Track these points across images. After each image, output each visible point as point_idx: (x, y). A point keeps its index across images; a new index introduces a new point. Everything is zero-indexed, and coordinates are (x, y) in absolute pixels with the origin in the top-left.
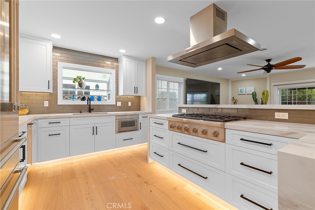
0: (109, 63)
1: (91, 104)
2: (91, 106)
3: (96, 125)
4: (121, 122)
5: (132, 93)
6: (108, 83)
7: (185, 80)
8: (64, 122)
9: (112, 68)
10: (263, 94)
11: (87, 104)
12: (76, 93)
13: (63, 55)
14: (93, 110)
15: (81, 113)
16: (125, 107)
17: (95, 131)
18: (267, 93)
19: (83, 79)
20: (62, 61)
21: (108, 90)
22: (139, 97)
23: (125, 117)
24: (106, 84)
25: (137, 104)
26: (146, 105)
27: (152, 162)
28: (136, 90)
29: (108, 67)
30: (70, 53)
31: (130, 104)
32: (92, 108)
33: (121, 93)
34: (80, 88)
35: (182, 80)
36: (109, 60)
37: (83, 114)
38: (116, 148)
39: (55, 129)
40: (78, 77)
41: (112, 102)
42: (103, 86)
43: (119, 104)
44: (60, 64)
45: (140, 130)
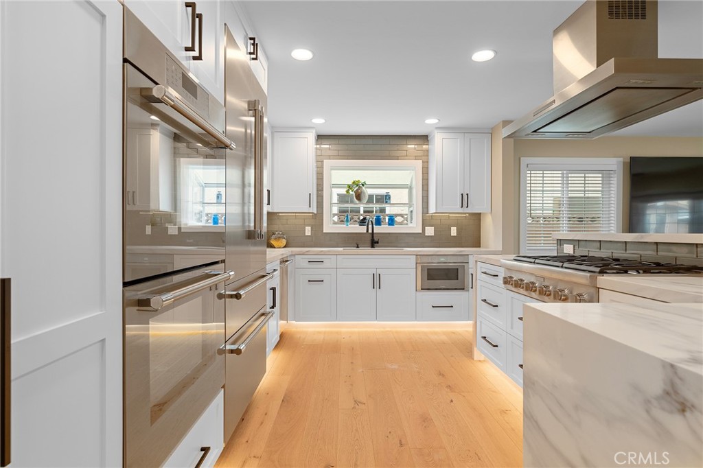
0: (411, 146)
1: (375, 232)
2: (375, 235)
3: (379, 271)
4: (428, 269)
5: (454, 207)
6: (411, 189)
7: (624, 163)
8: (329, 262)
9: (416, 158)
11: (365, 232)
12: (362, 212)
13: (333, 147)
14: (378, 242)
15: (358, 247)
16: (441, 239)
17: (377, 281)
19: (363, 185)
20: (330, 157)
21: (410, 204)
22: (478, 216)
23: (436, 260)
24: (407, 190)
25: (471, 233)
26: (492, 232)
28: (465, 200)
29: (406, 157)
31: (454, 232)
32: (376, 239)
33: (432, 209)
34: (357, 202)
35: (615, 164)
36: (409, 141)
37: (361, 250)
38: (416, 320)
39: (316, 272)
40: (354, 182)
41: (415, 226)
42: (398, 196)
43: (430, 231)
44: (327, 163)
45: (470, 289)
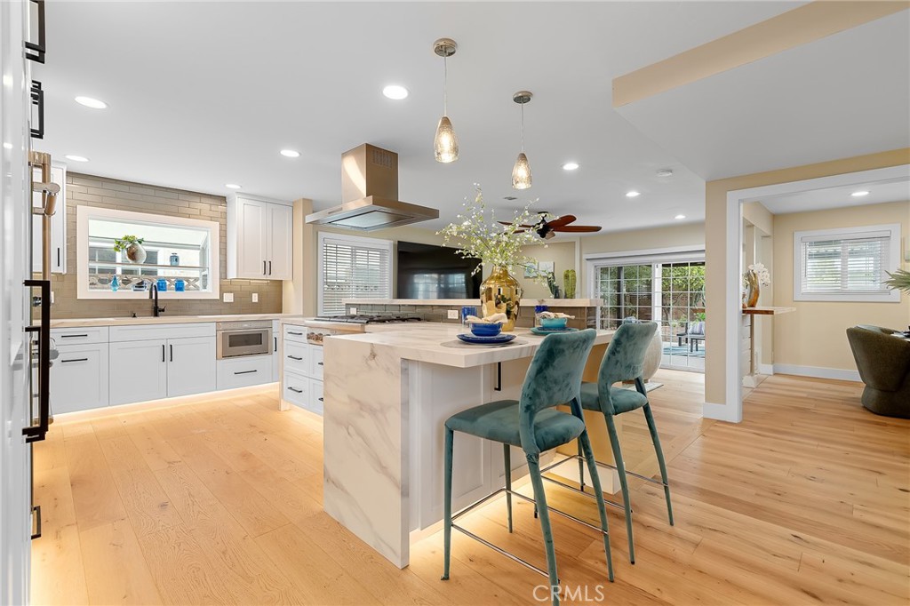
0: (204, 206)
1: (159, 298)
2: (159, 302)
3: (170, 342)
4: (230, 336)
5: (256, 274)
6: (203, 251)
7: (394, 245)
8: (94, 335)
9: (211, 219)
10: (567, 277)
11: (148, 298)
13: (91, 191)
14: (163, 310)
15: (134, 316)
16: (242, 305)
17: (167, 353)
18: (574, 276)
19: (140, 242)
20: (87, 203)
21: (203, 267)
22: (279, 283)
23: (239, 325)
24: (199, 251)
25: (273, 299)
26: (293, 297)
27: (288, 408)
28: (268, 267)
29: (199, 216)
30: (106, 185)
31: (255, 298)
32: (161, 306)
33: (232, 274)
34: (131, 262)
35: (388, 245)
36: (203, 200)
37: (138, 320)
38: (216, 390)
39: (76, 348)
40: (126, 238)
41: (212, 292)
42: (189, 258)
43: (228, 298)
44: (82, 210)
45: (274, 352)
